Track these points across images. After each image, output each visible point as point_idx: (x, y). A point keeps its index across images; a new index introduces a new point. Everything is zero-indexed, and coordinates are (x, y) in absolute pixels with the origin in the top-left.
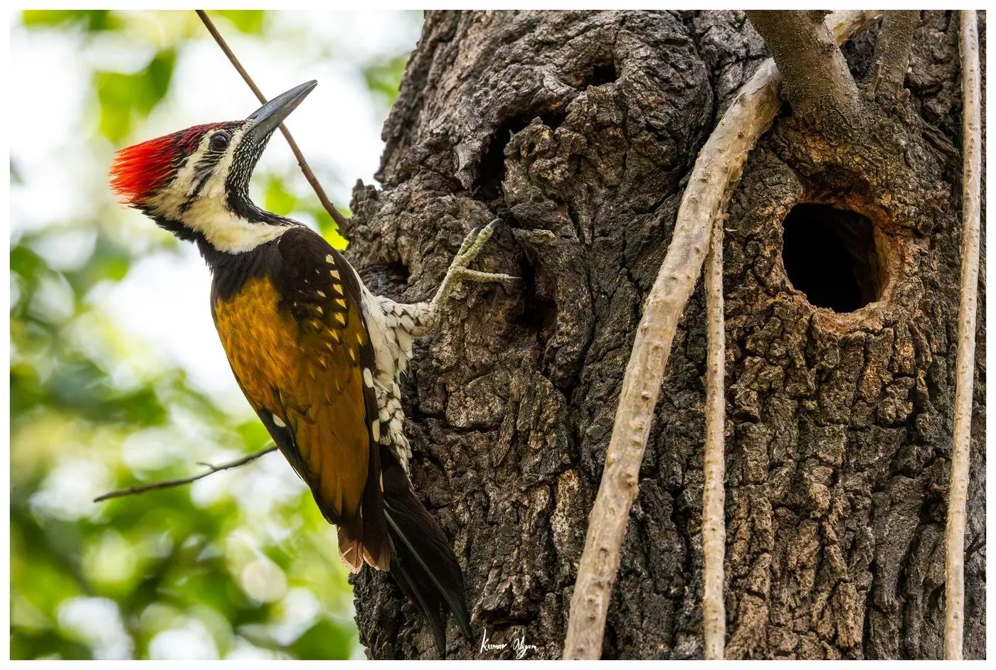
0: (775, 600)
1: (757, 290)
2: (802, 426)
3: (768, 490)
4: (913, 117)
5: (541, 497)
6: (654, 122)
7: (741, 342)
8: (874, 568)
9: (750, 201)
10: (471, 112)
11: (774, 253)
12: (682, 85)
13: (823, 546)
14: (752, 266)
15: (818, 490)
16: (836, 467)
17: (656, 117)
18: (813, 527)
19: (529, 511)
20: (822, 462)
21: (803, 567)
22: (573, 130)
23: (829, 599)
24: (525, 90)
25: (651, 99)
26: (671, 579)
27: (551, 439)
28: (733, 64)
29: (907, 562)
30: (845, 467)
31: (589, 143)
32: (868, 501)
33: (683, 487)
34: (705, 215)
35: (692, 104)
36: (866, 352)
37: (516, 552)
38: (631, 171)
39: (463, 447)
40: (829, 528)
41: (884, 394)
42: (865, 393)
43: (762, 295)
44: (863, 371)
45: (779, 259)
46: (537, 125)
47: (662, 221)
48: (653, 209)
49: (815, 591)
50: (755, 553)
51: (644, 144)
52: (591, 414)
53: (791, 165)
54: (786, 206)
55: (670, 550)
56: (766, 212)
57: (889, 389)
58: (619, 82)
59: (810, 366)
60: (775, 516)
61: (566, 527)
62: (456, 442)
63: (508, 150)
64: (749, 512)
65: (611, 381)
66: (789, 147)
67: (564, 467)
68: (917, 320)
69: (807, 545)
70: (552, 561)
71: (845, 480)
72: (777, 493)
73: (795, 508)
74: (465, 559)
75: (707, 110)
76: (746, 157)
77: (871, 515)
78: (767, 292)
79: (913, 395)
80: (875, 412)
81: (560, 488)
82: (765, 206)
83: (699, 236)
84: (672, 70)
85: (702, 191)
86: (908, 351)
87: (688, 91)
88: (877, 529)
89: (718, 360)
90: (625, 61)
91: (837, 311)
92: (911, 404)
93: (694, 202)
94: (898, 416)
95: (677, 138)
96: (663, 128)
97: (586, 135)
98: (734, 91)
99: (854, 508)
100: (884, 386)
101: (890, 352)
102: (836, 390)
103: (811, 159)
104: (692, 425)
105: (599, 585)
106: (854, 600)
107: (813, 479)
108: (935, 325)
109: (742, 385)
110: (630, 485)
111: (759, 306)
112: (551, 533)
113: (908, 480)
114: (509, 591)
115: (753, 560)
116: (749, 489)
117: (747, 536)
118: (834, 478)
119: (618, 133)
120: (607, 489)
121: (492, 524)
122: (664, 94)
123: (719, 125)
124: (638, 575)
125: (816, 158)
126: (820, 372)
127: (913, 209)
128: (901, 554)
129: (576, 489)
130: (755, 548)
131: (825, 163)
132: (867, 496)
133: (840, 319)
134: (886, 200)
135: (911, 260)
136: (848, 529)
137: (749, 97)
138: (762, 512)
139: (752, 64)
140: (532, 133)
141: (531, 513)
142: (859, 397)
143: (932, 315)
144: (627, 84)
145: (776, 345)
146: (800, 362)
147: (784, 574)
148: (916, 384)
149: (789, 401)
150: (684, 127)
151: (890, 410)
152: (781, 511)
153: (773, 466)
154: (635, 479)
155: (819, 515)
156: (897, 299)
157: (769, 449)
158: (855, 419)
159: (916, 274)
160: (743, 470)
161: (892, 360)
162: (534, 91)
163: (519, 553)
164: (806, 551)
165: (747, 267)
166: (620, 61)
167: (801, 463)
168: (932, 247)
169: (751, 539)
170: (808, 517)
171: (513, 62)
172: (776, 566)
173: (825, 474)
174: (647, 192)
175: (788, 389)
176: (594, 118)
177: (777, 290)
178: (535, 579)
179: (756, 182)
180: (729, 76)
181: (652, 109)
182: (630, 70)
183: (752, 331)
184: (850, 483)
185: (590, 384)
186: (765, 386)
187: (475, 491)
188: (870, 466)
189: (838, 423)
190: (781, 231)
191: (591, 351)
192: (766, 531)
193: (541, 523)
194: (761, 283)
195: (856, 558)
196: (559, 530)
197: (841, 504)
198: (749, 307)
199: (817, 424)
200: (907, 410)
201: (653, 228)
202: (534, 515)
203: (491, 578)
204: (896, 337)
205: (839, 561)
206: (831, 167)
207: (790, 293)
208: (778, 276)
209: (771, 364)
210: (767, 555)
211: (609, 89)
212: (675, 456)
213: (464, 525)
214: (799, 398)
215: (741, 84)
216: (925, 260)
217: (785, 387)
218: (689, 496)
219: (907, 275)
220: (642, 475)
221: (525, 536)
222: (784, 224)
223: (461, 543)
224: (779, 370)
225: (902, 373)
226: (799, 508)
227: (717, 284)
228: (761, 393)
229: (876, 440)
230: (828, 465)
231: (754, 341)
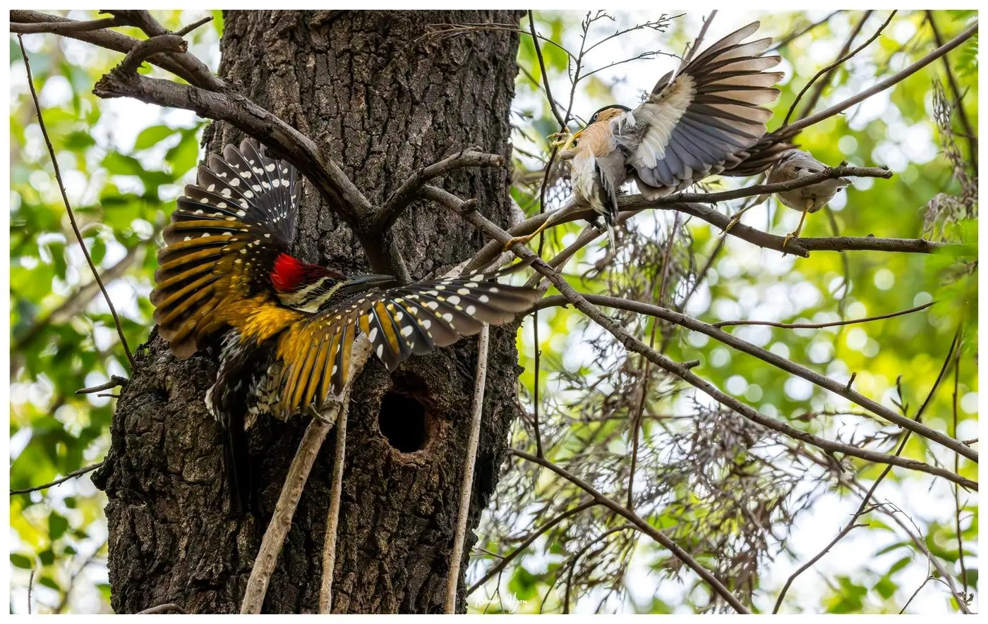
0: (353, 597)
1: (363, 432)
2: (377, 509)
3: (357, 539)
4: (454, 356)
5: (233, 524)
7: (352, 459)
8: (406, 589)
9: (365, 385)
11: (375, 414)
13: (381, 573)
14: (362, 419)
15: (383, 544)
16: (392, 534)
18: (377, 563)
19: (225, 531)
20: (385, 529)
21: (370, 583)
26: (301, 578)
29: (422, 590)
30: (397, 534)
32: (406, 554)
33: (311, 531)
36: (415, 475)
37: (216, 551)
39: (190, 492)
40: (385, 565)
41: (420, 499)
42: (411, 497)
43: (365, 436)
44: (412, 485)
45: (377, 418)
49: (374, 597)
50: (346, 571)
52: (266, 484)
54: (384, 390)
55: (301, 563)
56: (374, 392)
57: (424, 497)
59: (385, 477)
60: (358, 554)
61: (244, 542)
62: (187, 489)
64: (345, 549)
68: (443, 463)
69: (373, 571)
70: (235, 559)
71: (396, 541)
72: (361, 542)
73: (368, 552)
74: (185, 551)
76: (366, 361)
77: (406, 563)
78: (369, 434)
79: (435, 503)
80: (415, 508)
81: (244, 521)
82: (373, 388)
86: (436, 478)
88: (409, 569)
91: (402, 452)
92: (434, 507)
94: (427, 512)
99: (399, 557)
100: (421, 495)
101: (427, 477)
102: (397, 493)
105: (265, 573)
107: (380, 537)
108: (451, 467)
109: (349, 482)
110: (287, 524)
111: (363, 441)
112: (236, 545)
113: (427, 547)
114: (211, 572)
115: (345, 574)
116: (346, 538)
117: (343, 562)
118: (390, 540)
120: (274, 523)
121: (203, 535)
124: (282, 573)
126: (390, 482)
127: (449, 404)
128: (420, 585)
129: (253, 522)
130: (346, 568)
132: (406, 551)
133: (403, 456)
134: (435, 397)
135: (443, 431)
136: (394, 567)
138: (352, 550)
141: (227, 532)
142: (407, 499)
143: (450, 462)
145: (369, 463)
146: (380, 475)
147: (359, 585)
148: (438, 497)
149: (372, 494)
151: (423, 508)
152: (362, 551)
153: (360, 527)
154: (290, 521)
155: (381, 557)
156: (434, 450)
157: (359, 517)
158: (405, 509)
159: (445, 438)
160: (344, 527)
161: (427, 482)
163: (218, 552)
164: (372, 574)
165: (360, 419)
167: (374, 528)
168: (454, 426)
169: (345, 564)
170: (375, 557)
172: (356, 580)
173: (386, 536)
175: (372, 488)
177: (374, 434)
178: (226, 567)
179: (370, 375)
183: (358, 453)
184: (398, 543)
186: (360, 484)
187: (194, 516)
188: (410, 536)
189: (395, 510)
190: (380, 403)
192: (353, 560)
193: (231, 538)
194: (366, 429)
195: (398, 582)
196: (241, 543)
197: (393, 554)
198: (358, 440)
199: (385, 509)
200: (431, 511)
202: (229, 533)
203: (201, 562)
204: (431, 470)
205: (389, 583)
206: (410, 374)
207: (381, 437)
208: (375, 427)
209: (366, 473)
210: (352, 573)
212: (309, 514)
213: (186, 533)
216: (451, 432)
217: (371, 486)
218: (314, 536)
219: (440, 438)
221: (222, 543)
222: (381, 399)
223: (183, 542)
224: (369, 476)
225: (431, 489)
226: (371, 551)
227: (344, 425)
228: (357, 487)
229: (414, 523)
230: (388, 531)
231: (358, 459)
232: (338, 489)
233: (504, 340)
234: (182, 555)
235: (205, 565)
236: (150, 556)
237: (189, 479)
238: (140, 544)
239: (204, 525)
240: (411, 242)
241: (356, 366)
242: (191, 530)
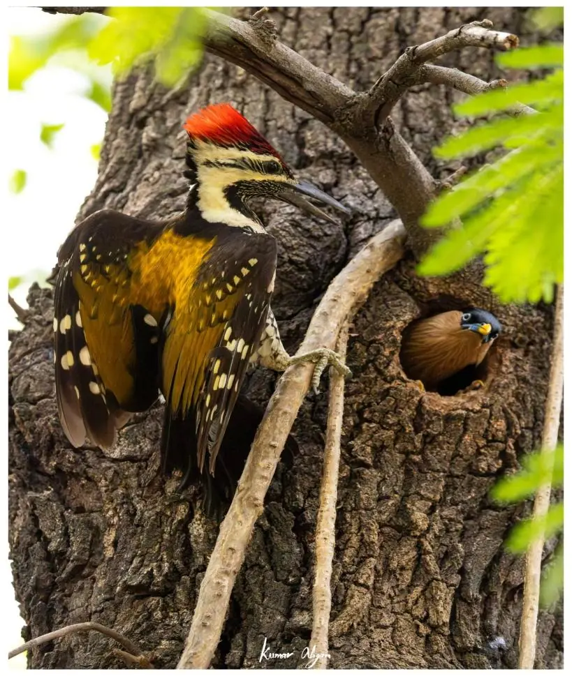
0: (376, 590)
1: (376, 377)
2: (408, 472)
3: (376, 514)
5: (182, 510)
6: (295, 258)
7: (360, 413)
8: (462, 572)
9: (374, 317)
11: (392, 353)
12: (321, 234)
13: (420, 555)
14: (372, 361)
15: (419, 517)
16: (434, 502)
17: (298, 255)
18: (413, 542)
19: (170, 519)
20: (422, 497)
21: (403, 568)
23: (423, 592)
25: (294, 242)
26: (290, 572)
28: (365, 221)
29: (489, 569)
30: (442, 502)
32: (460, 526)
33: (304, 509)
34: (333, 323)
35: (328, 247)
36: (465, 424)
37: (158, 546)
39: (116, 472)
40: (426, 543)
41: (478, 453)
42: (462, 451)
43: (380, 381)
44: (460, 440)
45: (396, 357)
47: (298, 326)
48: (290, 318)
49: (411, 586)
50: (362, 557)
51: (286, 273)
53: (410, 293)
54: (405, 322)
55: (291, 552)
56: (388, 325)
57: (482, 451)
59: (417, 431)
60: (381, 533)
61: (202, 531)
62: (110, 468)
64: (359, 529)
66: (410, 281)
68: (510, 404)
69: (407, 553)
70: (188, 552)
71: (442, 511)
72: (384, 517)
73: (398, 528)
74: (112, 549)
75: (341, 252)
76: (372, 286)
77: (462, 535)
78: (385, 380)
79: (503, 455)
80: (470, 466)
81: (198, 505)
82: (387, 321)
83: (327, 338)
84: (313, 223)
85: (333, 307)
86: (501, 424)
87: (325, 239)
88: (466, 545)
89: (336, 422)
90: (273, 215)
92: (500, 461)
93: (325, 314)
94: (489, 469)
95: (314, 270)
96: (302, 263)
98: (365, 240)
99: (448, 531)
100: (479, 448)
101: (486, 425)
102: (438, 449)
103: (428, 291)
104: (314, 467)
105: (227, 573)
106: (444, 595)
107: (415, 508)
108: (525, 408)
109: (359, 442)
110: (256, 506)
111: (377, 389)
112: (188, 536)
113: (494, 513)
114: (150, 573)
115: (360, 562)
116: (360, 513)
117: (357, 545)
118: (432, 510)
120: (236, 507)
121: (138, 526)
122: (305, 239)
123: (351, 263)
124: (262, 567)
125: (432, 289)
126: (425, 436)
127: (512, 329)
128: (485, 564)
130: (362, 554)
131: (440, 294)
132: (459, 522)
133: (445, 401)
135: (507, 363)
136: (442, 544)
137: (378, 245)
138: (370, 529)
139: (380, 223)
141: (172, 521)
142: (457, 455)
143: (524, 402)
145: (389, 416)
146: (409, 428)
147: (387, 571)
148: (506, 448)
149: (398, 455)
150: (321, 263)
151: (483, 465)
152: (386, 530)
153: (382, 499)
154: (261, 501)
155: (418, 534)
156: (494, 390)
157: (378, 486)
158: (453, 469)
159: (511, 373)
160: (355, 500)
161: (487, 431)
163: (160, 547)
164: (406, 557)
165: (368, 362)
166: (269, 215)
167: (405, 497)
168: (526, 354)
169: (360, 547)
170: (409, 535)
171: (175, 211)
172: (380, 567)
173: (425, 506)
174: (285, 306)
175: (397, 446)
177: (393, 378)
178: (172, 565)
179: (380, 304)
180: (361, 229)
181: (294, 249)
183: (369, 405)
184: (445, 513)
186: (378, 444)
187: (124, 503)
188: (463, 502)
189: (438, 471)
190: (399, 338)
192: (373, 542)
193: (180, 528)
194: (380, 372)
195: (448, 564)
196: (195, 533)
197: (436, 528)
198: (368, 389)
199: (420, 471)
200: (497, 466)
201: (290, 331)
202: (175, 521)
203: (136, 562)
204: (491, 415)
205: (433, 566)
206: (444, 296)
207: (404, 381)
208: (395, 369)
209: (384, 429)
210: (372, 559)
212: (299, 488)
213: (113, 525)
214: (407, 453)
215: (371, 236)
216: (520, 364)
217: (395, 444)
218: (308, 516)
219: (503, 373)
220: (267, 499)
221: (166, 536)
222: (402, 333)
223: (110, 537)
224: (391, 433)
225: (494, 440)
226: (401, 528)
228: (374, 448)
229: (470, 485)
230: (428, 499)
231: (371, 412)
232: (335, 451)
234: (109, 553)
235: (142, 564)
236: (61, 556)
237: (112, 455)
238: (47, 541)
239: (139, 513)
240: (443, 123)
241: (353, 295)
242: (120, 520)
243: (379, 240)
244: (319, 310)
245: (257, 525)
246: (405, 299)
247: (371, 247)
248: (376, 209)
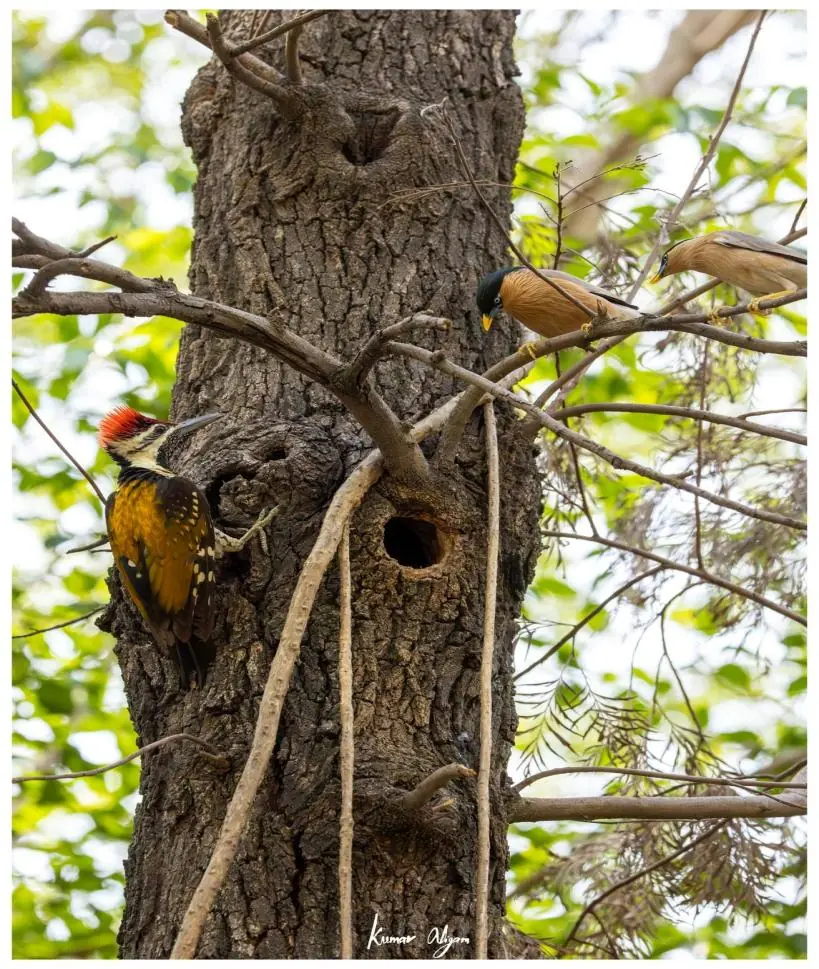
0: (378, 704)
1: (369, 558)
2: (394, 622)
3: (374, 652)
4: (459, 477)
5: (241, 655)
6: (308, 478)
7: (359, 583)
8: (436, 689)
9: (364, 516)
10: (199, 472)
11: (379, 541)
12: (324, 461)
13: (406, 679)
14: (366, 547)
15: (404, 653)
16: (414, 642)
17: (309, 476)
18: (401, 670)
19: (233, 660)
20: (405, 639)
21: (395, 688)
22: (261, 481)
23: (410, 704)
24: (232, 462)
25: (307, 467)
26: (318, 694)
27: (247, 627)
28: (355, 451)
29: (454, 686)
30: (419, 641)
31: (270, 487)
32: (432, 658)
33: (325, 650)
34: (339, 523)
35: (331, 469)
36: (432, 588)
37: (226, 679)
38: (294, 500)
40: (410, 670)
41: (442, 607)
42: (431, 606)
43: (371, 561)
44: (429, 597)
45: (382, 544)
46: (239, 478)
47: (313, 525)
48: (307, 519)
49: (401, 700)
50: (366, 681)
51: (303, 488)
52: (271, 615)
53: (388, 498)
54: (386, 519)
55: (317, 680)
56: (374, 521)
57: (445, 605)
58: (287, 459)
59: (399, 594)
60: (379, 665)
61: (256, 668)
63: (222, 489)
64: (364, 662)
65: (282, 600)
66: (387, 490)
67: (254, 640)
68: (462, 573)
69: (397, 678)
70: (248, 683)
71: (419, 648)
72: (380, 654)
73: (391, 661)
75: (339, 472)
76: (363, 495)
77: (434, 665)
78: (375, 558)
79: (459, 607)
80: (437, 616)
81: (252, 649)
82: (374, 518)
83: (336, 532)
84: (319, 454)
85: (338, 511)
86: (456, 587)
87: (328, 464)
88: (437, 671)
89: (347, 590)
90: (291, 449)
91: (415, 567)
92: (457, 612)
93: (333, 517)
94: (450, 618)
95: (321, 485)
96: (313, 481)
97: (268, 483)
98: (356, 464)
99: (424, 661)
100: (442, 604)
101: (446, 588)
102: (414, 605)
103: (400, 497)
104: (330, 621)
105: (277, 696)
106: (424, 705)
107: (400, 647)
108: (472, 575)
109: (360, 602)
110: (295, 650)
111: (370, 565)
112: (247, 671)
113: (455, 648)
114: (222, 698)
115: (365, 685)
116: (364, 652)
117: (363, 674)
118: (412, 648)
119: (288, 483)
120: (281, 651)
122: (314, 465)
123: (347, 481)
124: (298, 691)
125: (404, 496)
126: (405, 597)
127: (460, 521)
128: (452, 683)
129: (261, 650)
130: (367, 679)
131: (409, 499)
132: (432, 655)
133: (416, 572)
134: (444, 516)
135: (458, 544)
136: (421, 671)
137: (365, 467)
138: (371, 662)
139: (365, 452)
140: (237, 483)
141: (235, 661)
142: (427, 609)
143: (471, 570)
144: (293, 460)
145: (379, 584)
146: (394, 592)
147: (384, 691)
148: (461, 603)
149: (387, 610)
150: (326, 480)
151: (446, 615)
152: (382, 662)
153: (378, 641)
154: (298, 647)
155: (404, 664)
156: (450, 562)
157: (375, 632)
158: (425, 619)
159: (461, 551)
160: (361, 642)
161: (447, 592)
162: (237, 462)
163: (228, 680)
164: (396, 681)
165: (363, 547)
166: (288, 449)
167: (393, 639)
168: (470, 538)
169: (365, 675)
170: (398, 665)
171: (224, 448)
172: (379, 688)
173: (408, 645)
174: (304, 511)
175: (386, 604)
176: (273, 476)
177: (380, 558)
178: (238, 693)
179: (369, 507)
180: (352, 456)
181: (307, 472)
182: (293, 454)
183: (365, 577)
184: (422, 649)
185: (270, 601)
186: (372, 603)
188: (435, 641)
189: (415, 620)
190: (383, 530)
191: (270, 585)
192: (373, 671)
193: (241, 667)
194: (372, 555)
195: (426, 684)
196: (251, 669)
197: (417, 659)
198: (364, 566)
199: (403, 621)
200: (455, 615)
201: (308, 528)
202: (237, 662)
203: (212, 691)
204: (449, 580)
205: (416, 686)
206: (413, 501)
207: (387, 559)
208: (381, 551)
209: (377, 593)
210: (373, 683)
211: (282, 462)
212: (320, 635)
214: (393, 609)
215: (359, 461)
216: (467, 544)
217: (384, 603)
218: (328, 655)
219: (455, 551)
220: (301, 645)
221: (231, 672)
222: (384, 527)
224: (381, 596)
225: (452, 597)
227: (346, 555)
228: (370, 606)
229: (437, 629)
230: (409, 640)
231: (366, 582)
232: (347, 612)
233: (518, 453)
235: (216, 692)
236: (160, 689)
238: (150, 679)
240: (404, 381)
241: (351, 502)
243: (366, 463)
244: (329, 513)
245: (296, 663)
246: (385, 503)
247: (361, 469)
248: (361, 442)
